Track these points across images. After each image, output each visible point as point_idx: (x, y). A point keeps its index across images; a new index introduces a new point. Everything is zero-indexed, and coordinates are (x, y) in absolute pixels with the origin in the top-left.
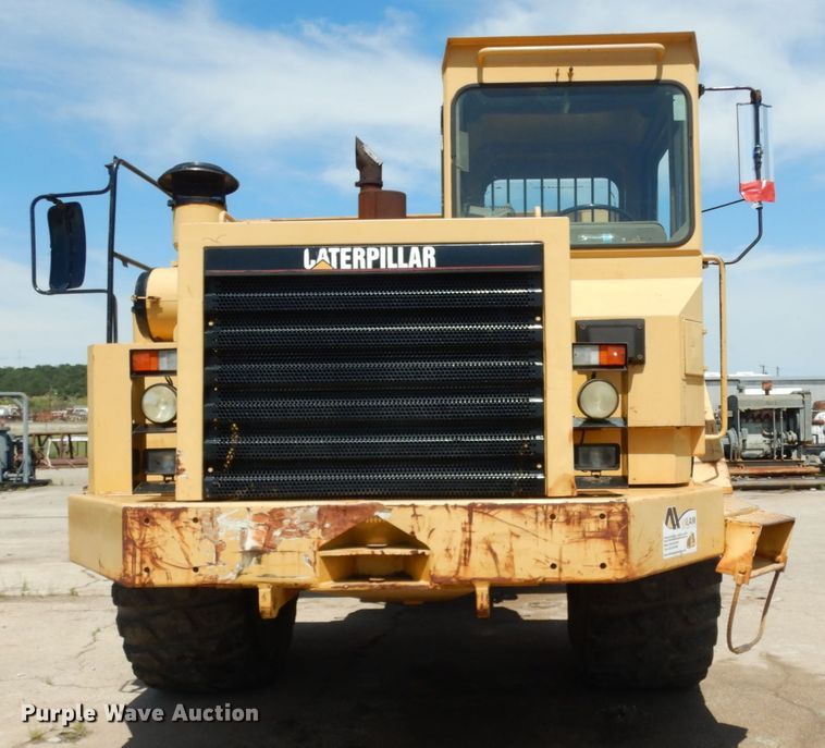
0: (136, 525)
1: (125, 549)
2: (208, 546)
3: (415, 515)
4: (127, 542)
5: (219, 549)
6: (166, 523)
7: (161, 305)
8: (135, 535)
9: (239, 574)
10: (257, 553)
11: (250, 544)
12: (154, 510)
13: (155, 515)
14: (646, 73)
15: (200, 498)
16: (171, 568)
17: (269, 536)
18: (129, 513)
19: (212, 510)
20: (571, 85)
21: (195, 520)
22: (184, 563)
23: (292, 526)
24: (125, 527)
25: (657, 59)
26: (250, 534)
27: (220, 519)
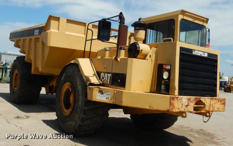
0: (172, 100)
1: (170, 104)
2: (181, 104)
3: (205, 100)
4: (170, 103)
5: (182, 105)
6: (176, 100)
7: (142, 51)
8: (172, 102)
9: (184, 110)
10: (187, 106)
11: (186, 104)
12: (175, 97)
13: (175, 98)
14: (201, 23)
15: (178, 95)
16: (176, 109)
17: (188, 103)
18: (171, 97)
19: (182, 97)
20: (194, 22)
21: (180, 99)
22: (177, 107)
23: (191, 101)
24: (170, 100)
25: (203, 21)
26: (186, 102)
27: (183, 99)
